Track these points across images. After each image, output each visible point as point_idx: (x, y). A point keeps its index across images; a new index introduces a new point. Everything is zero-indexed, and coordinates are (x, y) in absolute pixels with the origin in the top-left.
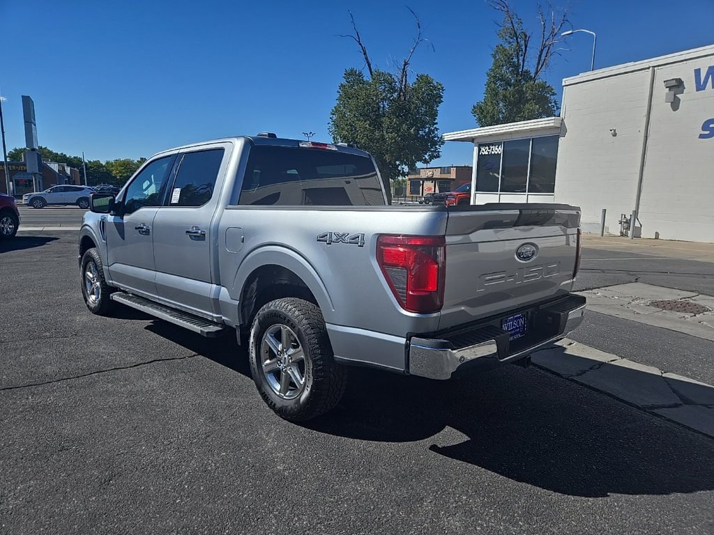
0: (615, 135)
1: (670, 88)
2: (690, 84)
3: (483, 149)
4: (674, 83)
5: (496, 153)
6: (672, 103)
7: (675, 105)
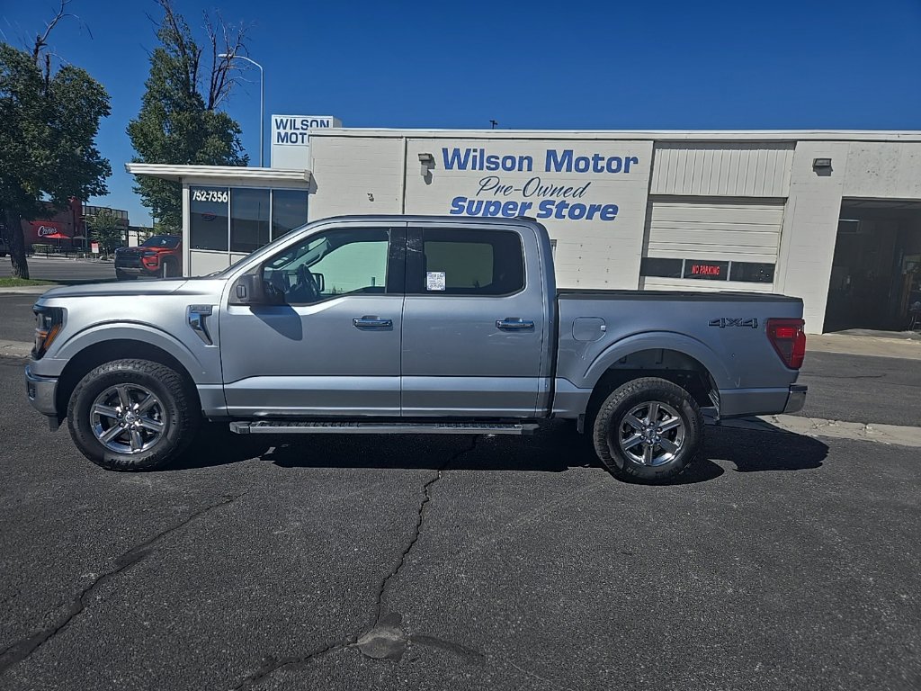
0: (372, 200)
1: (423, 161)
2: (439, 160)
3: (197, 193)
4: (427, 157)
5: (220, 201)
6: (425, 177)
7: (428, 179)
